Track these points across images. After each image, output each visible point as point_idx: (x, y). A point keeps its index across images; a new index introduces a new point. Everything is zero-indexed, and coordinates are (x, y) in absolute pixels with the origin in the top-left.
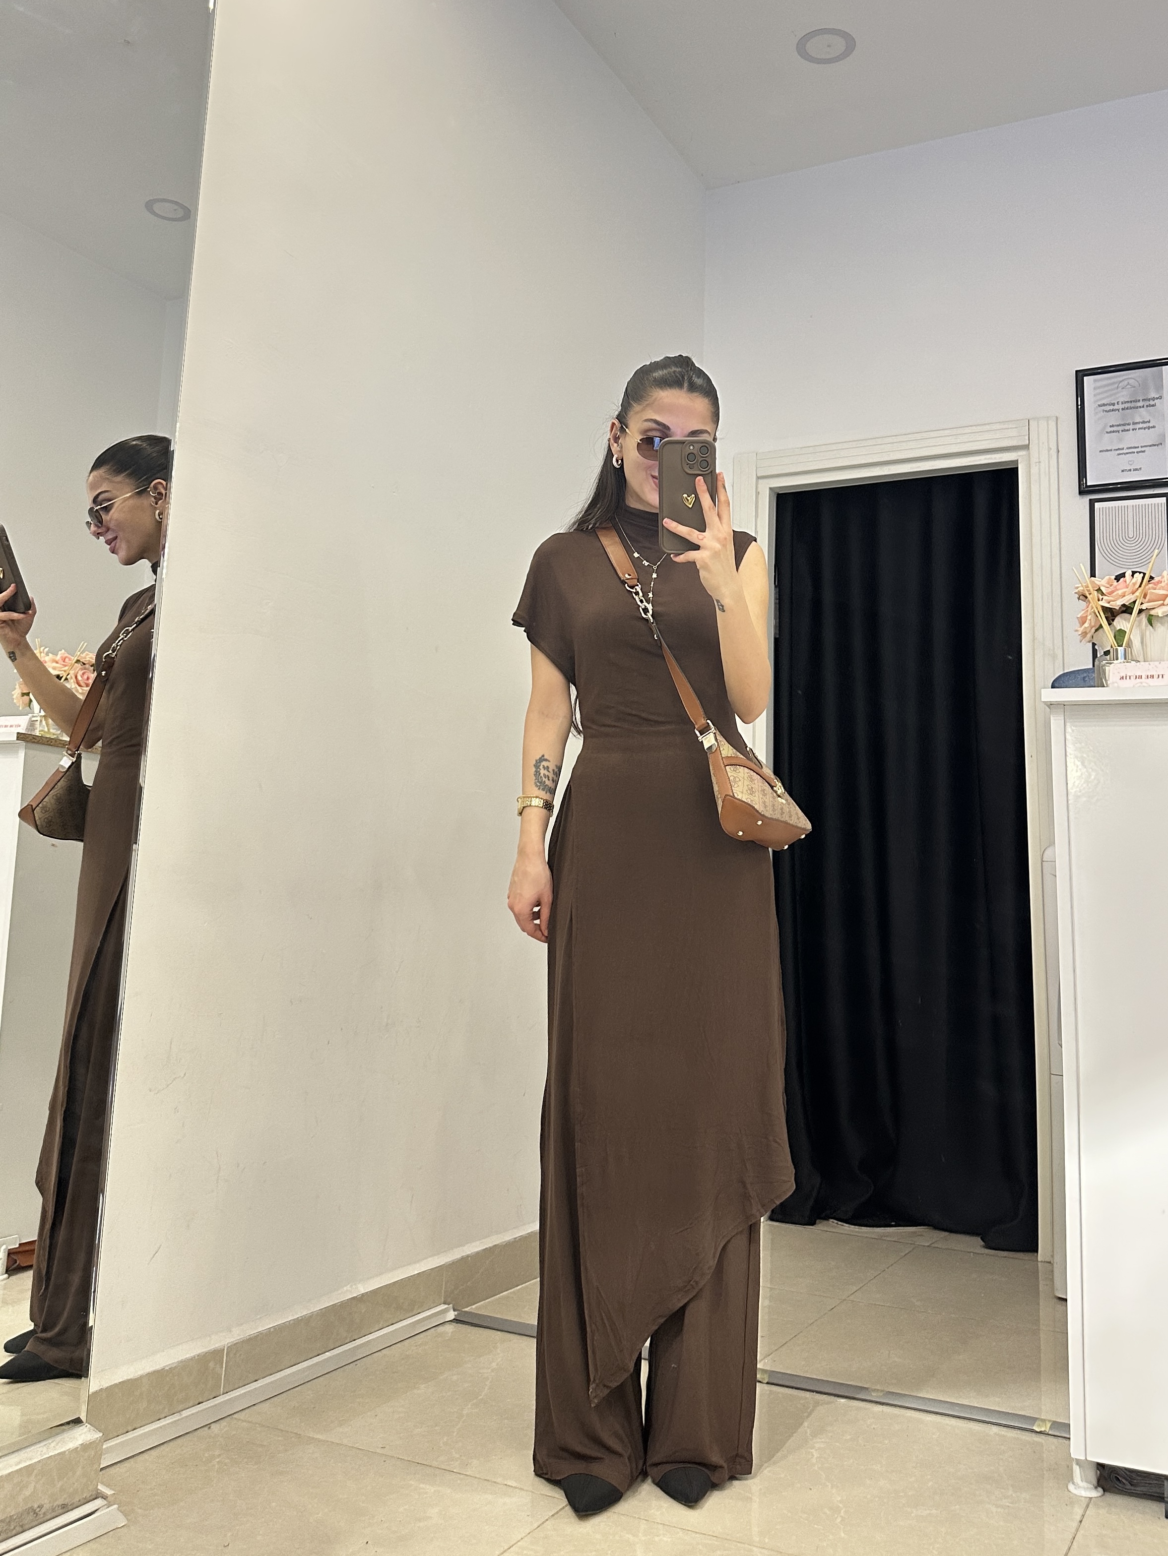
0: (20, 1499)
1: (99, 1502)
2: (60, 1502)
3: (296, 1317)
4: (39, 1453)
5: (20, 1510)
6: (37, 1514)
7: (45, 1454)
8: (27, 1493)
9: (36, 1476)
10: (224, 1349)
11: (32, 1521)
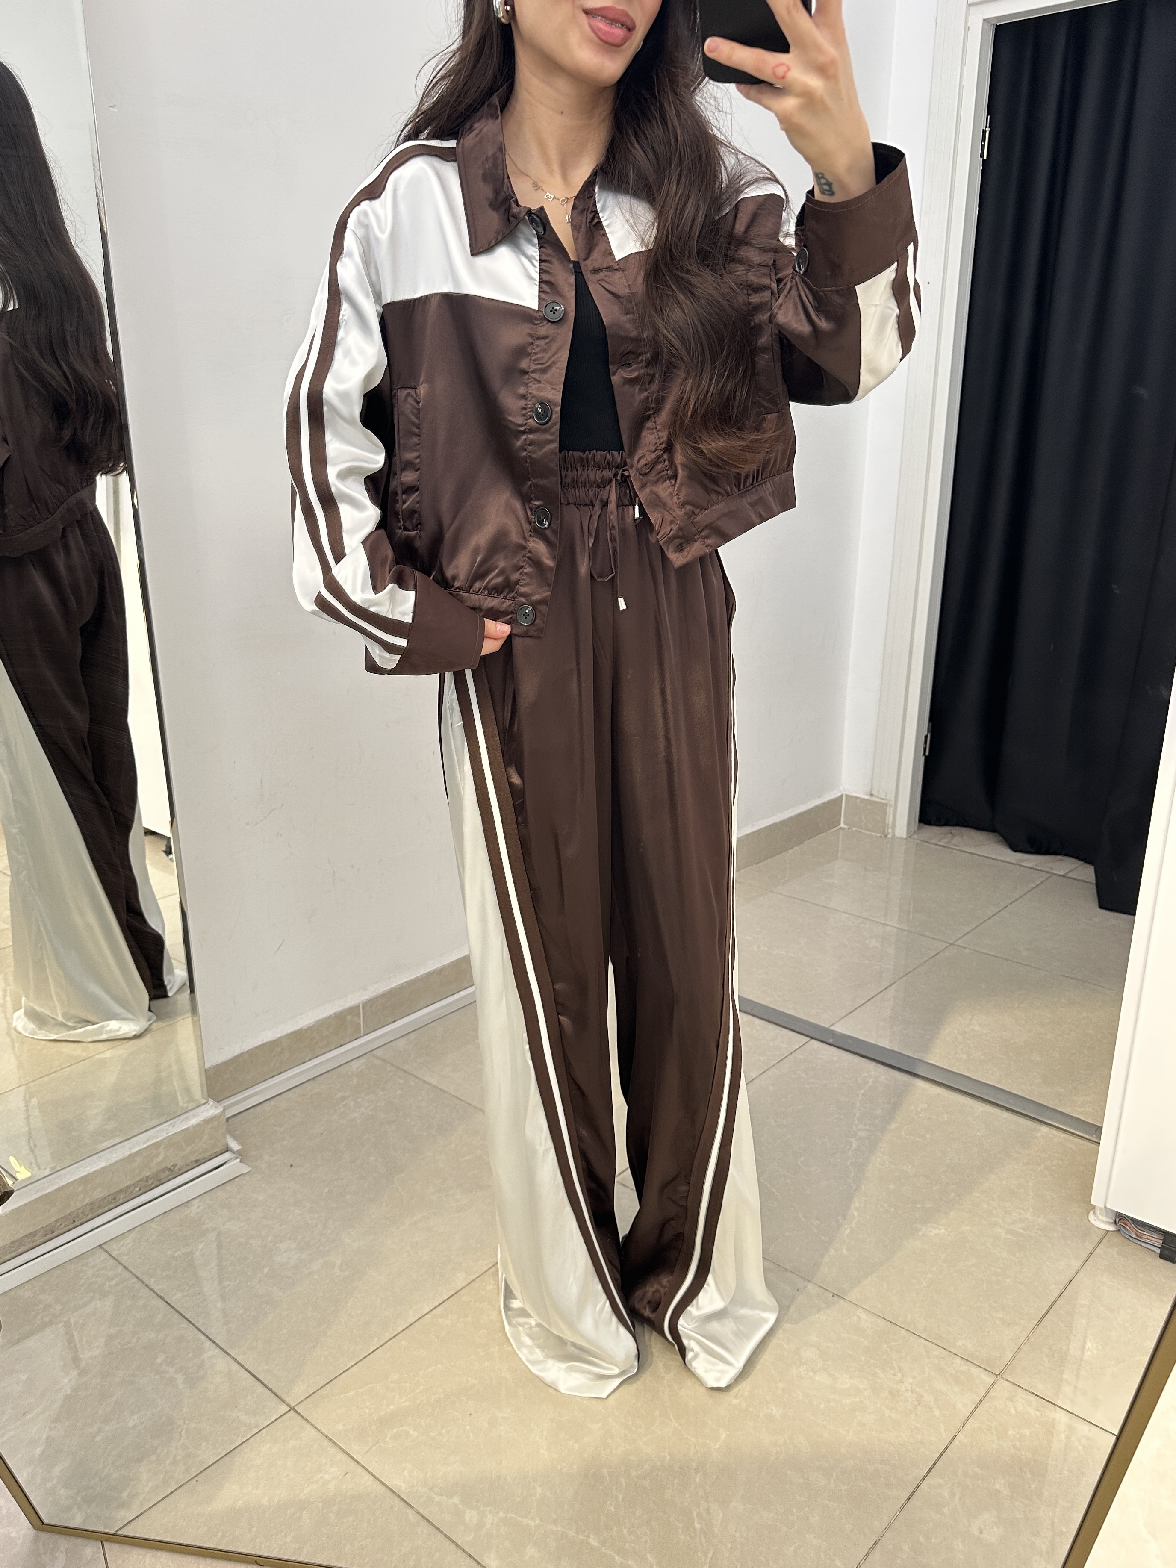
0: (153, 1164)
1: (227, 1155)
2: (193, 1158)
3: (428, 971)
4: (165, 1131)
5: (154, 1171)
6: (172, 1171)
7: (170, 1132)
8: (159, 1160)
9: (164, 1148)
10: (359, 1006)
11: (169, 1175)
